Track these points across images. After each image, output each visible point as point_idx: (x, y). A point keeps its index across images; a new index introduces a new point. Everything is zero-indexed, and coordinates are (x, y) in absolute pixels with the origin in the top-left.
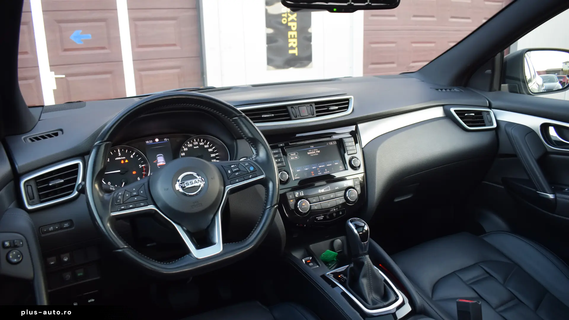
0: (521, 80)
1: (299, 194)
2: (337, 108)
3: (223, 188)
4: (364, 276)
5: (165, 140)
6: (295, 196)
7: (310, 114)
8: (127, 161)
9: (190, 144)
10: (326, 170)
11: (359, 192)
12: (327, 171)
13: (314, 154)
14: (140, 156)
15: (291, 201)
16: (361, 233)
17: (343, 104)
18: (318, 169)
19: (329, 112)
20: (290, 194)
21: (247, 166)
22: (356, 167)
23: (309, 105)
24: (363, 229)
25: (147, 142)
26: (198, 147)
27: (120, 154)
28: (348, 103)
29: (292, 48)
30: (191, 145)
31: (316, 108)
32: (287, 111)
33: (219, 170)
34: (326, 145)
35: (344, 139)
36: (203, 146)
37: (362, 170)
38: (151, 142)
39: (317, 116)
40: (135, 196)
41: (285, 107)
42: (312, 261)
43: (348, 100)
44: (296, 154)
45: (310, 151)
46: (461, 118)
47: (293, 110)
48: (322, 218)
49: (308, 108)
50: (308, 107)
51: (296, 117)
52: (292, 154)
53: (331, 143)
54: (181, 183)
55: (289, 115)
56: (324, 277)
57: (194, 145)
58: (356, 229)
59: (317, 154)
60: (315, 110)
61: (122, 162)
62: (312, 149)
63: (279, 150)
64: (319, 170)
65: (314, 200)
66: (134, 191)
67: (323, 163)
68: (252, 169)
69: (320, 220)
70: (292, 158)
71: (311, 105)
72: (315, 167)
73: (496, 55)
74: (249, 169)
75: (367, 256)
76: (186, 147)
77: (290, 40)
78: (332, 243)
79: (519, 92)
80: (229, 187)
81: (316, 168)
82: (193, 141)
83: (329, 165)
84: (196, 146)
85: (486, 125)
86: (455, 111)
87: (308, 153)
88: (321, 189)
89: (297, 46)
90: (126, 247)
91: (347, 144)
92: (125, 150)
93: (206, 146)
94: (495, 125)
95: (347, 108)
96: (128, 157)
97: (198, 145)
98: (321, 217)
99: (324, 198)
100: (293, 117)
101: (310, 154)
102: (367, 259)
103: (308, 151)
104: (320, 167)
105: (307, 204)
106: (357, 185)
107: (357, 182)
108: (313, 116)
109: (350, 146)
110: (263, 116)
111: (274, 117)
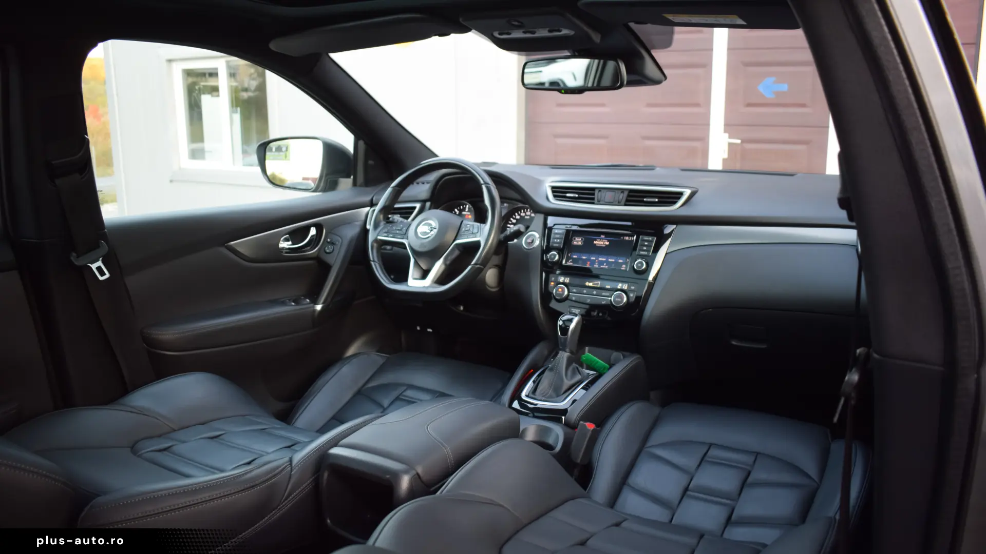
1: (564, 280)
2: (657, 200)
7: (616, 201)
9: (523, 213)
10: (605, 264)
11: (633, 300)
13: (602, 244)
15: (552, 283)
17: (670, 198)
19: (644, 203)
20: (554, 277)
23: (620, 191)
28: (679, 198)
31: (628, 196)
32: (593, 194)
34: (620, 238)
35: (642, 236)
39: (625, 205)
40: (398, 230)
41: (593, 189)
43: (681, 193)
44: (582, 239)
45: (598, 240)
47: (600, 194)
50: (618, 193)
51: (600, 202)
52: (578, 238)
53: (627, 238)
55: (593, 199)
57: (526, 215)
59: (604, 246)
60: (625, 198)
62: (601, 239)
64: (597, 262)
65: (575, 290)
66: (400, 227)
67: (606, 257)
70: (575, 243)
71: (623, 192)
72: (594, 258)
76: (519, 215)
81: (595, 260)
83: (611, 260)
87: (595, 242)
88: (589, 282)
91: (642, 243)
95: (672, 203)
97: (530, 216)
99: (585, 291)
100: (596, 201)
101: (595, 244)
103: (596, 240)
104: (600, 259)
105: (563, 291)
106: (633, 291)
107: (633, 288)
108: (619, 204)
109: (646, 246)
110: (568, 195)
111: (578, 198)
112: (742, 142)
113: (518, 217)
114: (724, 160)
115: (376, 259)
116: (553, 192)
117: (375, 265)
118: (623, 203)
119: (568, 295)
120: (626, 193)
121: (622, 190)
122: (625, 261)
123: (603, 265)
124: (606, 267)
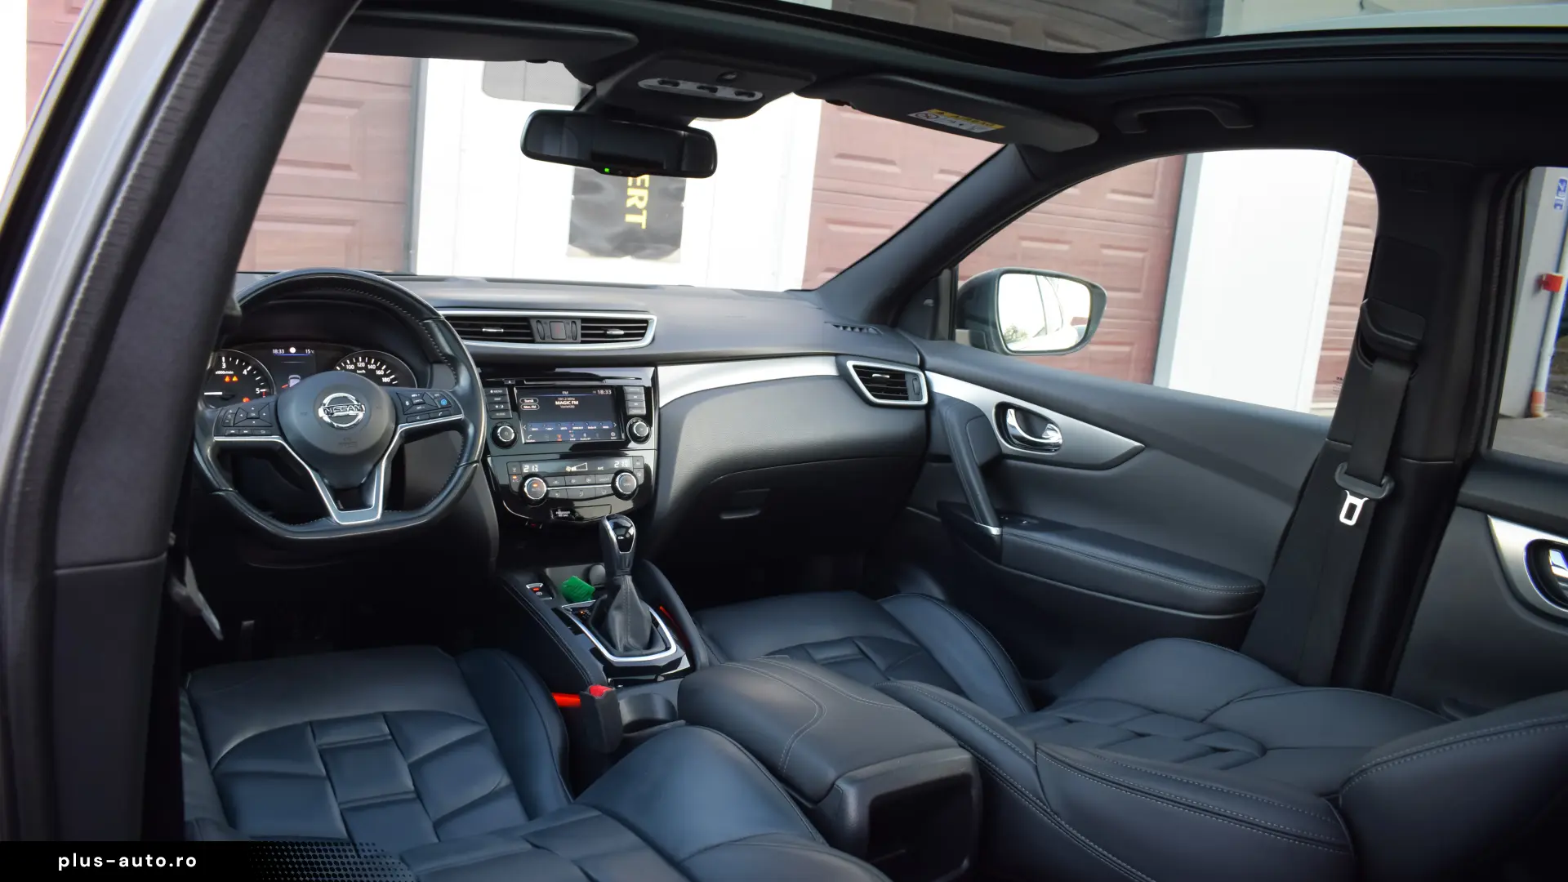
0: (990, 324)
1: (531, 468)
2: (622, 332)
3: (394, 426)
4: (619, 608)
5: (308, 351)
6: (522, 469)
7: (569, 337)
8: (235, 379)
9: (351, 364)
10: (585, 435)
11: (641, 481)
12: (586, 437)
13: (568, 405)
14: (260, 372)
15: (515, 477)
16: (622, 538)
17: (636, 328)
18: (570, 431)
19: (605, 338)
20: (514, 466)
21: (435, 398)
22: (640, 438)
23: (570, 321)
24: (627, 532)
25: (275, 351)
26: (364, 371)
27: (224, 366)
28: (645, 328)
29: (635, 210)
30: (352, 367)
31: (583, 328)
32: (529, 327)
33: (392, 399)
34: (592, 393)
35: (626, 388)
36: (374, 371)
37: (652, 443)
38: (282, 351)
39: (583, 342)
40: (252, 418)
41: (526, 319)
42: (541, 590)
43: (646, 321)
44: (535, 401)
45: (561, 399)
46: (862, 380)
47: (540, 326)
48: (567, 515)
49: (567, 326)
50: (568, 324)
51: (544, 339)
52: (527, 400)
53: (602, 392)
54: (328, 408)
55: (531, 335)
56: (557, 612)
57: (357, 368)
58: (614, 529)
59: (573, 407)
60: (580, 332)
61: (227, 379)
62: (564, 397)
63: (504, 391)
64: (572, 433)
65: (556, 483)
66: (253, 411)
67: (582, 423)
68: (444, 402)
69: (563, 518)
70: (525, 407)
71: (574, 322)
72: (566, 428)
73: (940, 273)
74: (440, 402)
75: (629, 579)
76: (343, 369)
77: (630, 191)
78: (588, 571)
79: (987, 347)
80: (403, 427)
82: (357, 360)
83: (592, 428)
84: (361, 369)
85: (910, 398)
86: (855, 367)
87: (557, 403)
88: (572, 466)
89: (646, 208)
90: (231, 489)
91: (629, 397)
92: (234, 360)
93: (379, 372)
94: (925, 401)
95: (642, 335)
96: (238, 370)
97: (366, 368)
98: (564, 512)
99: (573, 481)
100: (538, 338)
101: (559, 406)
102: (628, 582)
103: (558, 401)
104: (574, 428)
105: (539, 487)
106: (639, 469)
107: (638, 464)
108: (574, 341)
109: (636, 401)
110: (484, 330)
111: (503, 334)
118: (579, 339)
119: (548, 491)
120: (579, 323)
121: (573, 319)
122: (611, 427)
123: (583, 437)
124: (589, 439)
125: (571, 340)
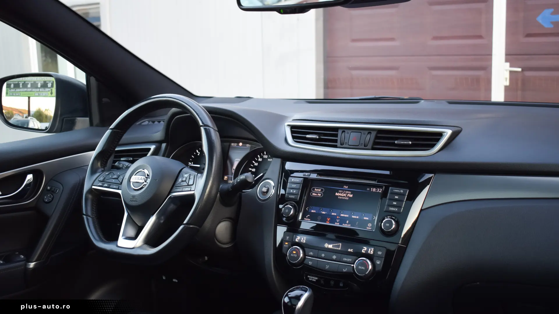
1: (301, 239)
2: (411, 143)
5: (248, 146)
10: (348, 222)
11: (379, 268)
12: (348, 224)
13: (344, 197)
15: (287, 243)
17: (427, 140)
18: (338, 217)
19: (394, 147)
20: (288, 235)
21: (190, 178)
22: (387, 232)
23: (367, 132)
25: (233, 145)
28: (438, 140)
30: (266, 156)
31: (377, 138)
32: (336, 135)
34: (366, 190)
35: (391, 188)
37: (399, 237)
38: (236, 145)
39: (373, 149)
41: (336, 129)
44: (322, 190)
45: (340, 191)
47: (343, 135)
48: (315, 280)
50: (364, 134)
51: (343, 144)
52: (317, 189)
53: (375, 190)
55: (336, 141)
59: (347, 198)
60: (373, 140)
62: (343, 190)
64: (338, 219)
65: (311, 254)
66: (117, 175)
67: (349, 212)
69: (311, 281)
70: (313, 194)
71: (371, 133)
72: (335, 214)
74: (190, 182)
76: (261, 157)
81: (336, 216)
83: (355, 217)
87: (337, 194)
88: (329, 244)
91: (391, 196)
95: (433, 146)
98: (314, 278)
99: (323, 255)
100: (339, 144)
101: (337, 197)
103: (338, 192)
104: (342, 215)
105: (298, 254)
106: (379, 257)
107: (380, 253)
108: (365, 147)
109: (396, 200)
110: (308, 136)
111: (320, 140)
112: (522, 70)
113: (260, 160)
114: (506, 88)
115: (89, 213)
116: (292, 132)
117: (88, 220)
118: (370, 146)
119: (304, 258)
120: (374, 134)
121: (370, 130)
122: (371, 219)
123: (345, 223)
125: (363, 147)
